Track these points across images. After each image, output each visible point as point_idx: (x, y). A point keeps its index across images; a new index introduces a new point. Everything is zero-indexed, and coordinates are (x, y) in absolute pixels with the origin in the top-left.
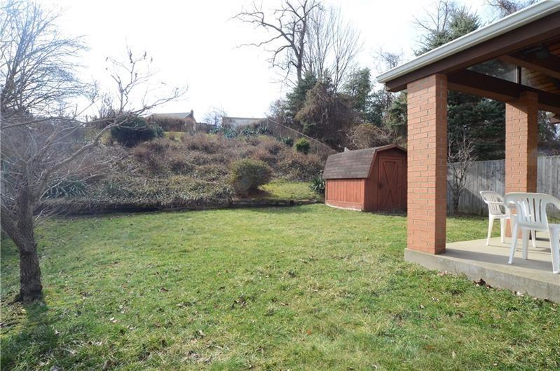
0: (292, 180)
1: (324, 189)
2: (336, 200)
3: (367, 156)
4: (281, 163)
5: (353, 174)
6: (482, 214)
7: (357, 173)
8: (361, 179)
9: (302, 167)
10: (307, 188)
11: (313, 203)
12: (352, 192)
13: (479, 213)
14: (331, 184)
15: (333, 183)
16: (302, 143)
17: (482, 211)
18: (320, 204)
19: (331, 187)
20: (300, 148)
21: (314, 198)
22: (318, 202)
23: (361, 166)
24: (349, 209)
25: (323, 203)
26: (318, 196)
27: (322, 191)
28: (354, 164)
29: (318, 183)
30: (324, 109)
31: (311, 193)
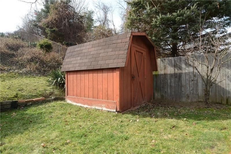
0: (28, 74)
1: (64, 83)
2: (78, 96)
3: (120, 41)
4: (20, 58)
5: (102, 64)
6: (227, 103)
7: (107, 62)
8: (113, 69)
9: (42, 63)
10: (44, 82)
11: (49, 101)
12: (100, 87)
13: (224, 102)
14: (71, 78)
15: (75, 76)
16: (45, 43)
17: (227, 100)
18: (59, 102)
19: (72, 80)
20: (42, 46)
21: (51, 94)
22: (56, 99)
23: (113, 53)
24: (97, 108)
25: (63, 99)
26: (57, 92)
27: (61, 85)
28: (102, 51)
29: (56, 76)
30: (64, 19)
31: (48, 88)
